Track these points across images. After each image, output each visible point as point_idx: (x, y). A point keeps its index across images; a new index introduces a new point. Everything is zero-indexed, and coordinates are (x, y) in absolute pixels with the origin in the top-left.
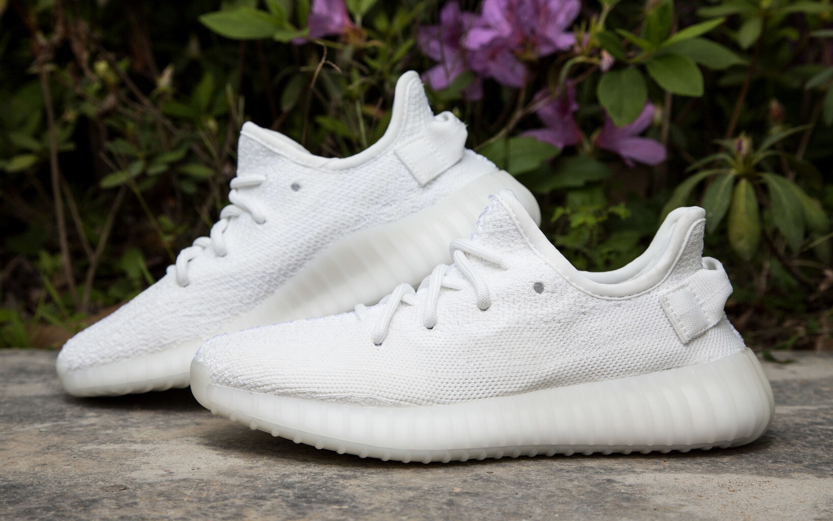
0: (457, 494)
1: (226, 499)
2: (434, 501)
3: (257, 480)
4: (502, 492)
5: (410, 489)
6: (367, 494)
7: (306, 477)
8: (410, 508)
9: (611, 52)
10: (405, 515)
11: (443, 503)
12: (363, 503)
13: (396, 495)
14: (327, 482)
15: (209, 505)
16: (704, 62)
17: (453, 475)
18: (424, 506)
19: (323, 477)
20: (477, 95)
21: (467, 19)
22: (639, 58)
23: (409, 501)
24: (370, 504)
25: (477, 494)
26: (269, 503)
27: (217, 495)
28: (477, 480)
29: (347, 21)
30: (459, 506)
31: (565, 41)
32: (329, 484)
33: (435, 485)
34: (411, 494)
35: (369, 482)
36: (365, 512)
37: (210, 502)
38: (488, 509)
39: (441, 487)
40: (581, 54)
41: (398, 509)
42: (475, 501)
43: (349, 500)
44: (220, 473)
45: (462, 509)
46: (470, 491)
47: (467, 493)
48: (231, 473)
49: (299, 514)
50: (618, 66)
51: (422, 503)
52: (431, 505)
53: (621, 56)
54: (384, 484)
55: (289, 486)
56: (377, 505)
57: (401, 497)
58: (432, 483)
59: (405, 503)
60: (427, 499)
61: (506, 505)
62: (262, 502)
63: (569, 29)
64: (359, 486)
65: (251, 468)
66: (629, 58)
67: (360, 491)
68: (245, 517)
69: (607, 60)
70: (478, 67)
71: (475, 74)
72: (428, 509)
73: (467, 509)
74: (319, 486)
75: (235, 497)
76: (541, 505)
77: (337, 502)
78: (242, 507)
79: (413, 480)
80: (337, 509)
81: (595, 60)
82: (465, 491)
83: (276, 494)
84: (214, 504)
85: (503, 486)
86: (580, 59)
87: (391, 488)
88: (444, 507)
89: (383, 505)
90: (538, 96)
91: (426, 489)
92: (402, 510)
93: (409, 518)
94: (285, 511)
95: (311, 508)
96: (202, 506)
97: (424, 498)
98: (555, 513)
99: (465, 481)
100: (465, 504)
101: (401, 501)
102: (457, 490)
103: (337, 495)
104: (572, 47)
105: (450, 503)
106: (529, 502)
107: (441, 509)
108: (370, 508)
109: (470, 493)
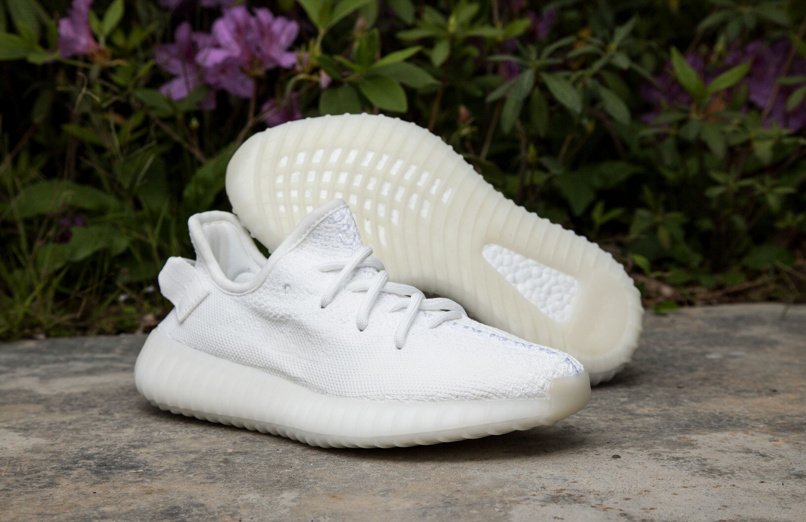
0: (230, 454)
1: (37, 472)
2: (213, 461)
3: (60, 454)
4: (266, 449)
5: (191, 452)
6: (156, 459)
7: (102, 449)
8: (194, 467)
9: (328, 73)
10: (192, 473)
11: (220, 462)
12: (155, 467)
13: (180, 458)
14: (120, 452)
15: (25, 477)
16: (406, 81)
17: (224, 439)
18: (205, 465)
19: (116, 448)
20: (211, 106)
21: (201, 39)
22: (352, 78)
23: (192, 462)
24: (161, 467)
25: (246, 453)
26: (75, 472)
27: (29, 469)
28: (244, 441)
29: (92, 43)
30: (234, 463)
31: (288, 60)
32: (123, 453)
33: (211, 448)
34: (193, 456)
35: (156, 449)
36: (158, 473)
37: (24, 475)
38: (257, 464)
39: (216, 450)
40: (302, 72)
41: (184, 469)
42: (245, 458)
43: (143, 465)
44: (26, 451)
45: (236, 465)
46: (240, 451)
47: (238, 452)
48: (36, 450)
49: (103, 479)
50: (334, 84)
51: (203, 463)
52: (211, 464)
53: (337, 76)
54: (169, 450)
55: (89, 457)
56: (167, 467)
57: (185, 460)
58: (209, 446)
59: (190, 464)
60: (206, 459)
61: (271, 459)
62: (70, 472)
63: (291, 49)
64: (148, 453)
65: (53, 445)
66: (344, 77)
67: (150, 458)
68: (59, 484)
69: (324, 79)
70: (211, 80)
71: (209, 87)
72: (209, 467)
73: (240, 465)
74: (115, 455)
75: (45, 470)
76: (298, 457)
77: (133, 467)
78: (53, 477)
79: (193, 445)
80: (134, 473)
81: (314, 78)
82: (236, 451)
83: (80, 465)
84: (29, 476)
85: (267, 445)
86: (301, 76)
87: (175, 453)
88: (222, 464)
89: (171, 466)
90: (266, 107)
91: (205, 451)
92: (188, 470)
93: (195, 475)
94: (91, 477)
95: (113, 474)
96: (19, 479)
97: (204, 459)
98: (311, 463)
99: (235, 443)
100: (238, 461)
101: (186, 463)
102: (230, 450)
103: (132, 462)
104: (294, 66)
105: (226, 461)
106: (289, 455)
107: (219, 466)
108: (161, 470)
109: (240, 452)
